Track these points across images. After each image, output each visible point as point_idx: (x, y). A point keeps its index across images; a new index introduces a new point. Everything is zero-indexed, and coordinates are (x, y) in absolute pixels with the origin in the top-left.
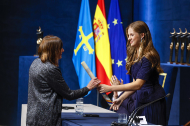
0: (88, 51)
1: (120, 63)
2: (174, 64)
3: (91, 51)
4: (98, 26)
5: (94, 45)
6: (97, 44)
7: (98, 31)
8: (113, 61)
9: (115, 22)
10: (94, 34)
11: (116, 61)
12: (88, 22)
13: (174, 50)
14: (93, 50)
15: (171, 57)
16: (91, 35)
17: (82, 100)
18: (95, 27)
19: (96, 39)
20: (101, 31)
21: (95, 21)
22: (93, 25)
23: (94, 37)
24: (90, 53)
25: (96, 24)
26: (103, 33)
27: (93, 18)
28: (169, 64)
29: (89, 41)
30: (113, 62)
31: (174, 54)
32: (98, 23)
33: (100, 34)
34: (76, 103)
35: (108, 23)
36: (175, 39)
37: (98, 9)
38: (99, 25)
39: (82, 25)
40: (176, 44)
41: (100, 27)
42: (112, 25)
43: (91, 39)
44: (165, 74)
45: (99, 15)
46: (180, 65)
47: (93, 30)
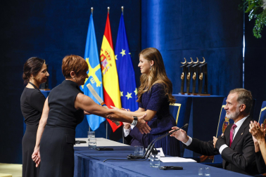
0: (95, 84)
1: (129, 96)
2: (186, 95)
3: (99, 84)
4: (105, 58)
5: (102, 78)
6: (104, 76)
7: (106, 63)
8: (122, 93)
9: (123, 53)
10: (101, 66)
11: (125, 94)
12: (95, 54)
13: (185, 80)
14: (101, 83)
15: (182, 87)
16: (98, 67)
17: (93, 134)
18: (102, 58)
19: (104, 71)
20: (109, 62)
21: (102, 53)
22: (100, 57)
23: (102, 69)
24: (97, 86)
25: (103, 55)
26: (111, 65)
27: (99, 49)
28: (180, 94)
29: (97, 73)
30: (122, 95)
31: (186, 84)
32: (105, 54)
33: (108, 65)
34: (87, 137)
35: (115, 54)
36: (186, 69)
37: (105, 40)
38: (107, 56)
39: (88, 57)
40: (187, 74)
41: (108, 58)
42: (119, 56)
43: (98, 71)
44: (179, 105)
45: (106, 45)
46: (192, 95)
47: (100, 62)
